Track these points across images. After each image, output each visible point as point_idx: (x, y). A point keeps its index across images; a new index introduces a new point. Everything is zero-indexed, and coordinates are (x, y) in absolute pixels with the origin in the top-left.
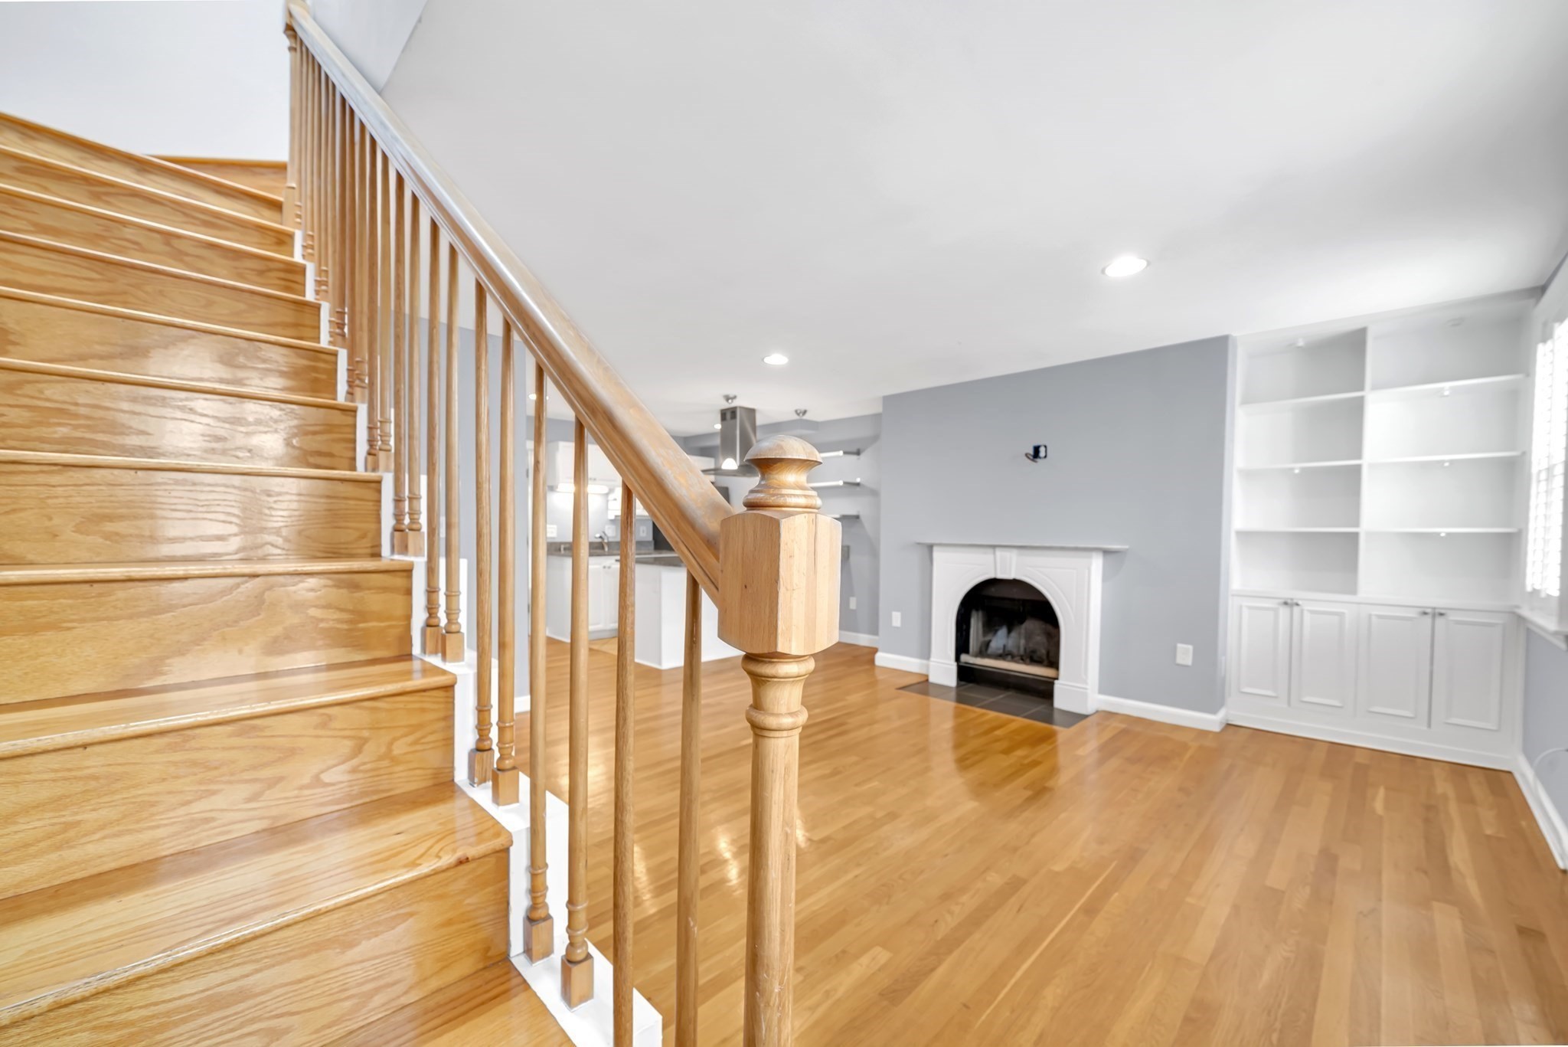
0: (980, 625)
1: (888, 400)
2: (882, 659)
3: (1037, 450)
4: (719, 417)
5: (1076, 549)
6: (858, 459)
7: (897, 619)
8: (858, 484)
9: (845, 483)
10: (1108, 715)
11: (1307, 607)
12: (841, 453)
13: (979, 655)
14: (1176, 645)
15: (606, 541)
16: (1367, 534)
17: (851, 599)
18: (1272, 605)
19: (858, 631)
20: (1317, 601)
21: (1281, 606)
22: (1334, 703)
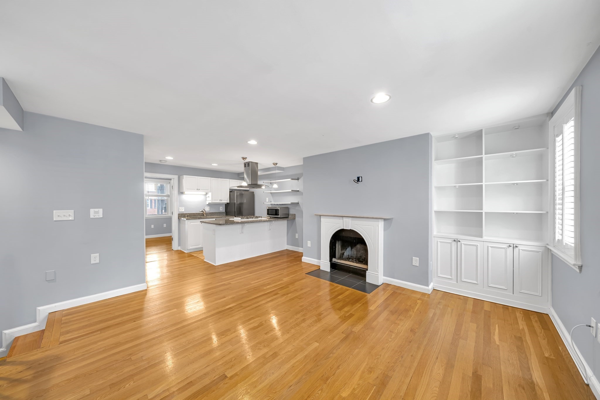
0: (340, 247)
1: (305, 159)
2: (305, 259)
3: (358, 178)
4: (243, 165)
5: (373, 218)
6: (298, 181)
7: (309, 244)
8: (298, 191)
9: (292, 190)
10: (387, 285)
11: (463, 242)
12: (290, 179)
13: (339, 259)
14: (412, 258)
15: (205, 213)
16: (485, 213)
17: (296, 234)
18: (449, 241)
19: (299, 247)
20: (467, 240)
21: (453, 241)
22: (475, 282)
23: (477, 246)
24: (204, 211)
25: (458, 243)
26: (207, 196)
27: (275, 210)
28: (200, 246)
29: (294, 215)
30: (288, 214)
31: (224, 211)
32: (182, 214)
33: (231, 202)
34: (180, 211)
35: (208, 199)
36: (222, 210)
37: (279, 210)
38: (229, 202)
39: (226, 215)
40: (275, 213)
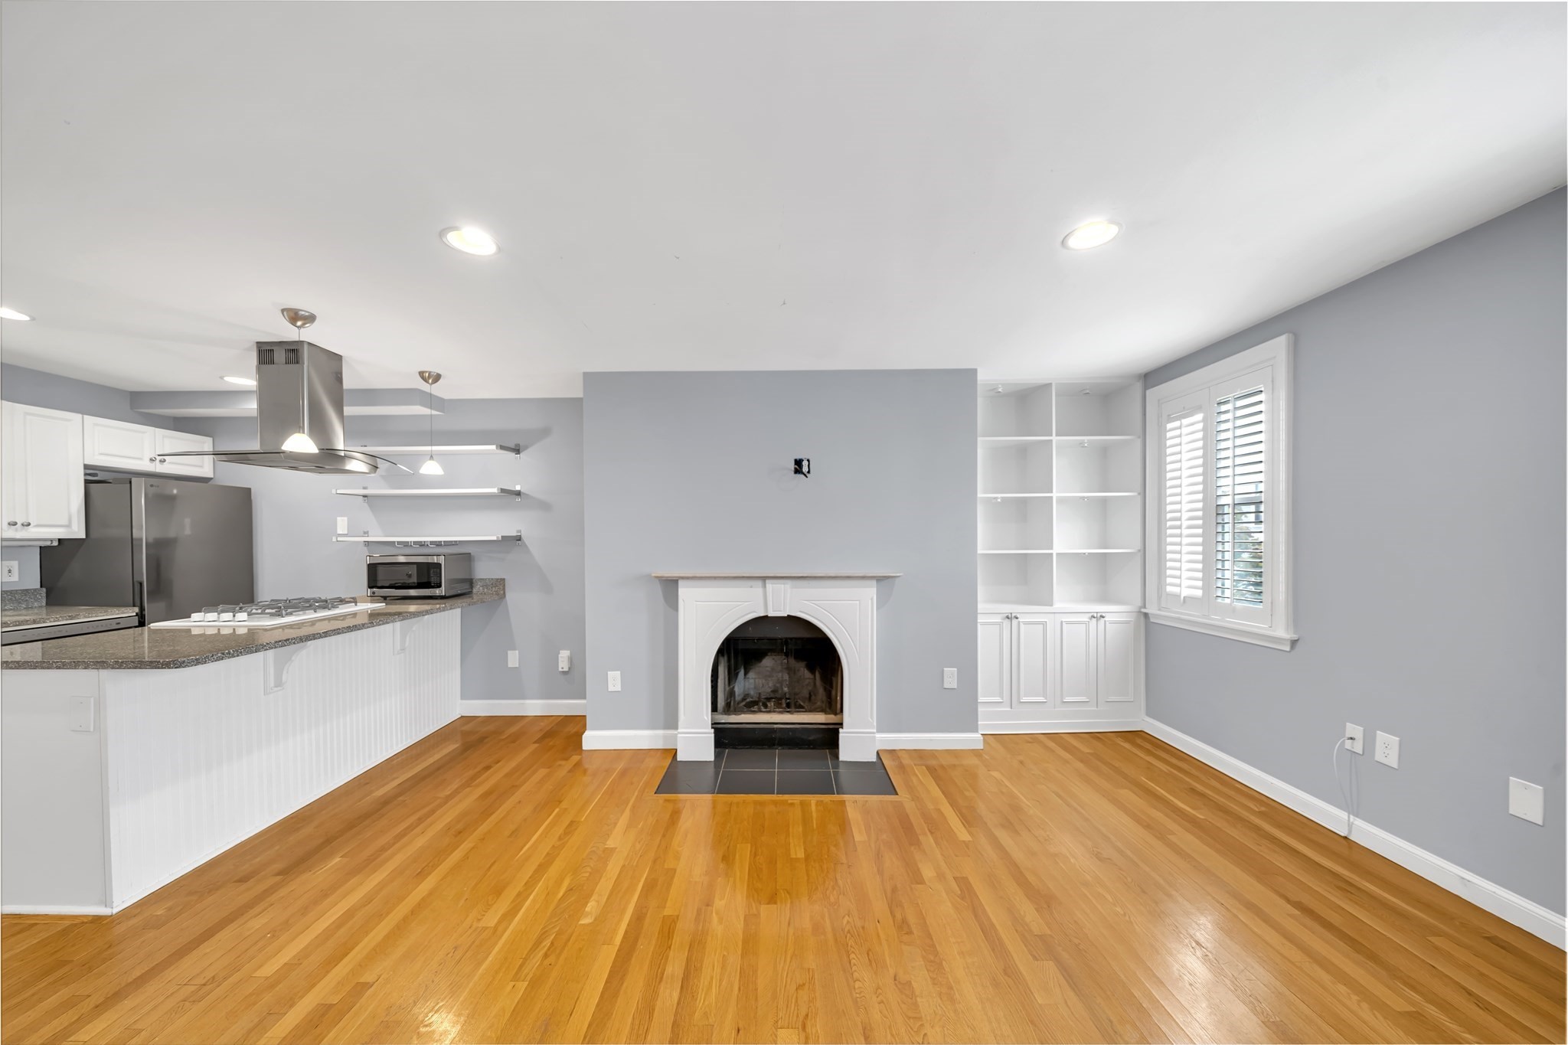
1: (589, 378)
2: (593, 739)
3: (798, 463)
6: (518, 458)
7: (614, 681)
8: (518, 493)
9: (501, 489)
11: (1021, 618)
12: (493, 447)
13: (728, 711)
14: (943, 671)
16: (1058, 554)
17: (510, 652)
18: (998, 619)
19: (524, 698)
20: (1028, 613)
21: (1004, 619)
22: (1042, 699)
23: (1044, 624)
25: (1015, 622)
29: (499, 586)
30: (471, 582)
31: (35, 583)
33: (93, 535)
36: (15, 578)
37: (440, 565)
38: (84, 537)
39: (44, 604)
40: (414, 580)
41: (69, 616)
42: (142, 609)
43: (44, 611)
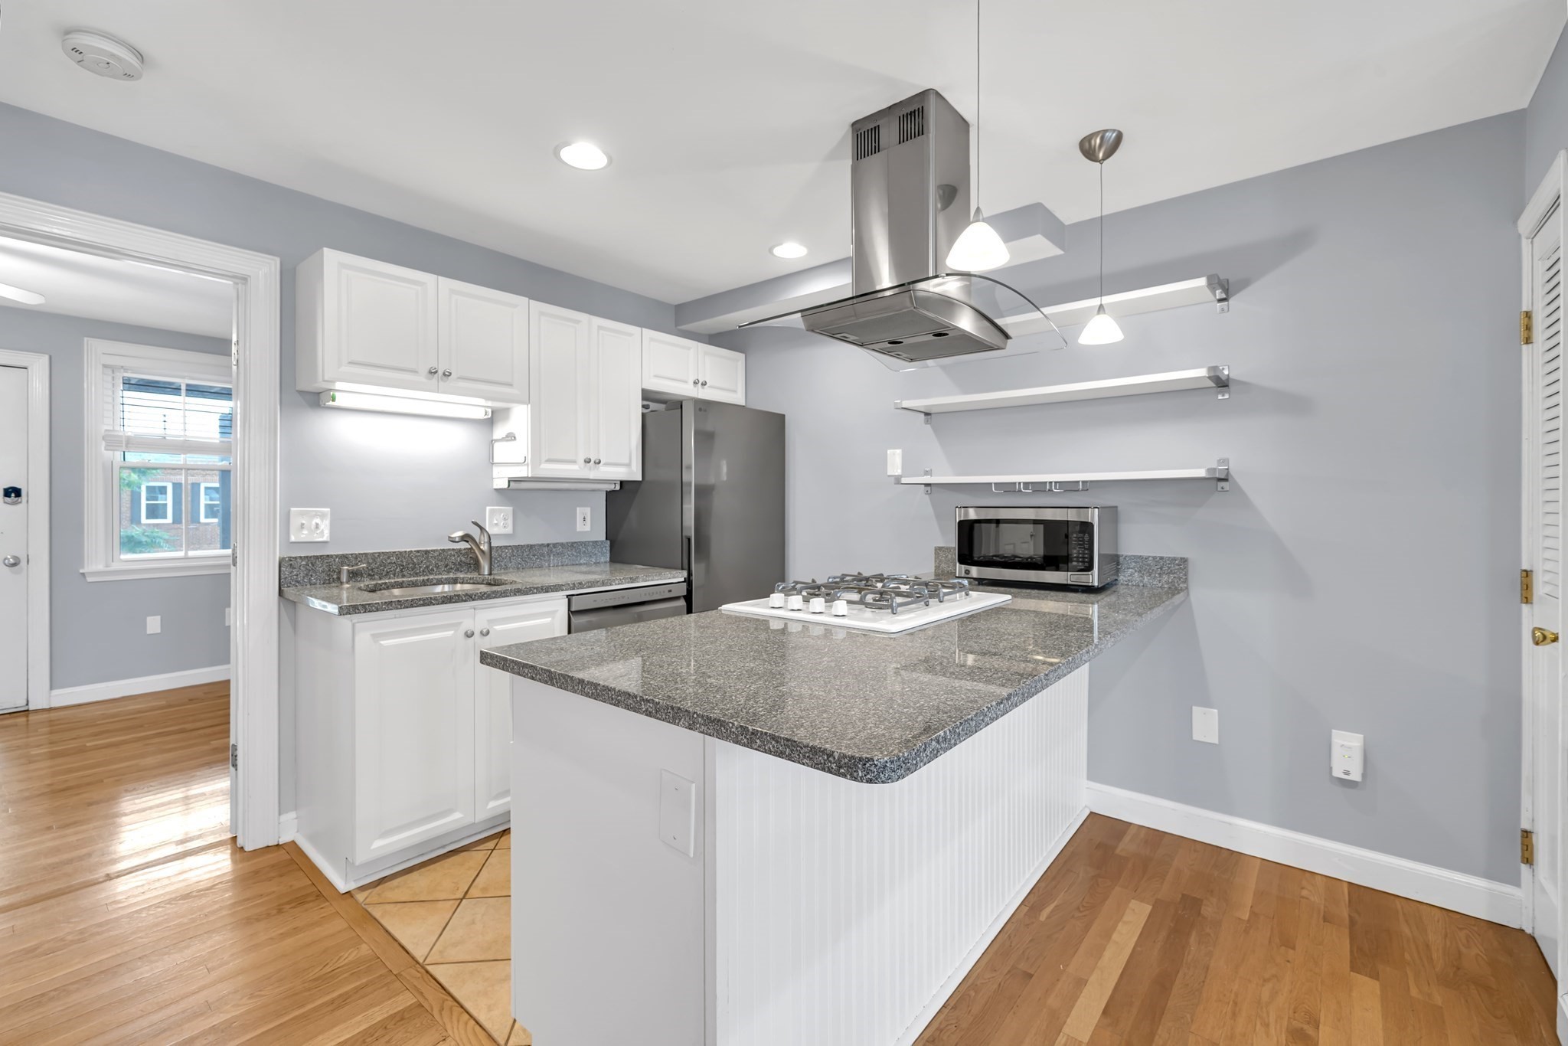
15: (485, 547)
17: (1197, 711)
24: (475, 532)
26: (499, 432)
27: (1041, 527)
28: (457, 815)
30: (1117, 561)
31: (601, 535)
32: (312, 561)
34: (293, 539)
35: (502, 451)
36: (588, 528)
37: (1091, 525)
38: (641, 479)
39: (608, 559)
40: (1039, 551)
41: (631, 578)
42: (690, 574)
43: (607, 568)
